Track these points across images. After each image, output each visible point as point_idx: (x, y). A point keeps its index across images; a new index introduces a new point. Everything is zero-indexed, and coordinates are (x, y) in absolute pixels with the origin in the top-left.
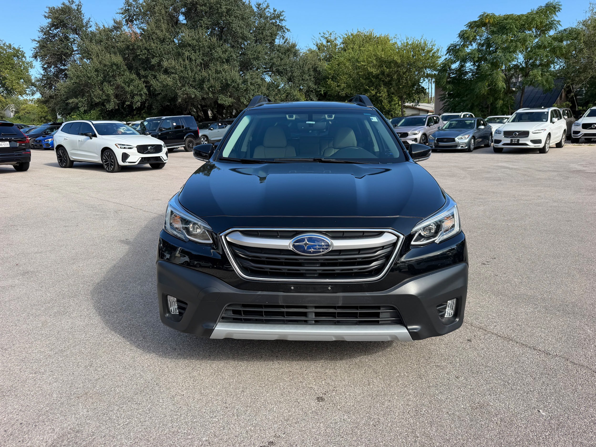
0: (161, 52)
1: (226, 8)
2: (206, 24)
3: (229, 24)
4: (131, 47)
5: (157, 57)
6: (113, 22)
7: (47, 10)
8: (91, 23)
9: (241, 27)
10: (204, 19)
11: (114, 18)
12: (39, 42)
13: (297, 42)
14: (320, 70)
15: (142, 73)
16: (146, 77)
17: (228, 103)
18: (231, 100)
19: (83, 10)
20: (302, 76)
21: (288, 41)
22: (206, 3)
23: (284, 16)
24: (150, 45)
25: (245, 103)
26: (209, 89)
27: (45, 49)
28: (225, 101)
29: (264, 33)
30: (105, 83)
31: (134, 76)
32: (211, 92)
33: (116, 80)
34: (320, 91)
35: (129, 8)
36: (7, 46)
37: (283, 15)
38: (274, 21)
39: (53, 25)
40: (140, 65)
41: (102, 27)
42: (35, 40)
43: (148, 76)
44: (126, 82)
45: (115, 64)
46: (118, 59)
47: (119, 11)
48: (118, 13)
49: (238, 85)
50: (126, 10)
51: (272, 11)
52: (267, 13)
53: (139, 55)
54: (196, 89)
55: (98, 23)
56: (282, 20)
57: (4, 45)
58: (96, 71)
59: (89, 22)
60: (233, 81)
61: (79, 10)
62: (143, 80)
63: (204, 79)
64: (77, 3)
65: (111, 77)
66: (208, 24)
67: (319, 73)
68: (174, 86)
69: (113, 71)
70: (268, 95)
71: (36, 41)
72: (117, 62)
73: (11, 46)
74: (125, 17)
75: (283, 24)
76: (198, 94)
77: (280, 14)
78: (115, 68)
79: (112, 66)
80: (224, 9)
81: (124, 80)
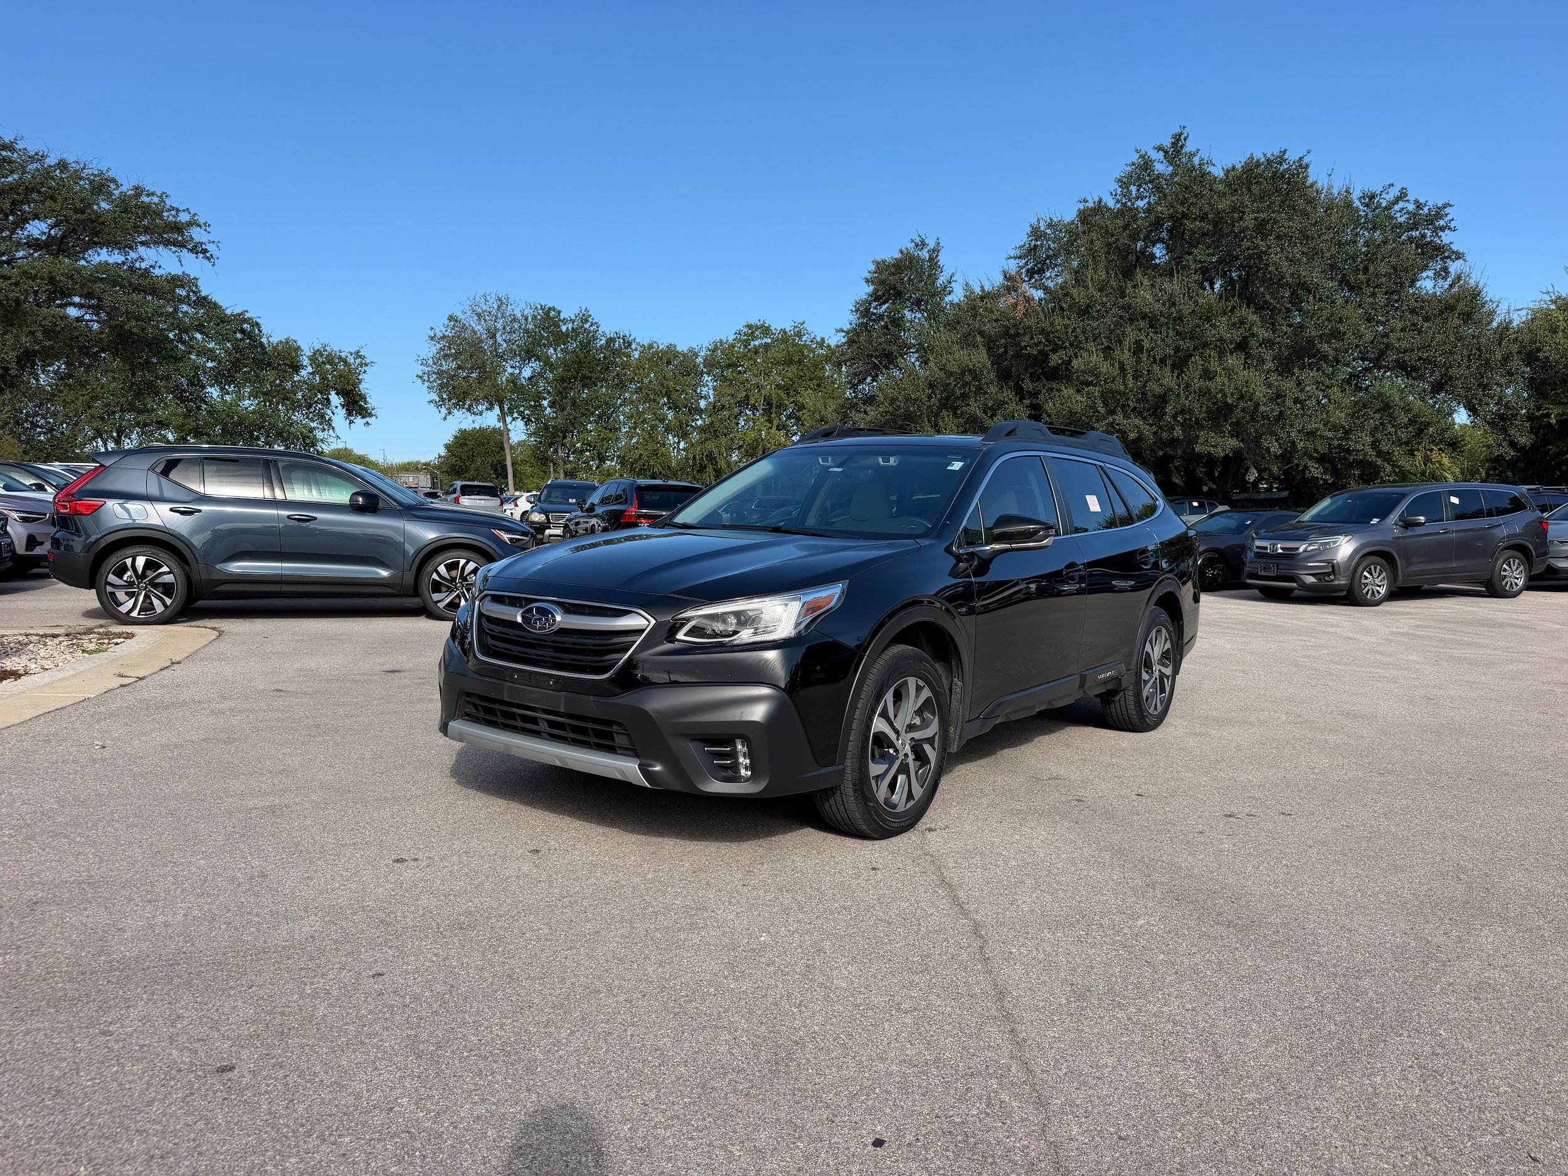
0: (1076, 337)
1: (1256, 219)
2: (1201, 262)
3: (1260, 258)
4: (1012, 332)
5: (1065, 348)
6: (1002, 277)
7: (873, 267)
8: (953, 284)
9: (1292, 261)
10: (1195, 251)
11: (1006, 267)
12: (847, 333)
13: (1481, 285)
14: (1547, 358)
15: (1028, 385)
16: (1035, 394)
17: (1224, 450)
18: (1233, 443)
19: (942, 259)
20: (1482, 377)
21: (1462, 282)
22: (1206, 214)
23: (1449, 217)
24: (1052, 324)
25: (1272, 449)
26: (1175, 417)
27: (855, 346)
28: (1214, 447)
29: (1371, 269)
30: (944, 413)
31: (1008, 394)
32: (1182, 424)
33: (968, 405)
34: (1548, 415)
35: (1039, 243)
36: (817, 343)
37: (1447, 215)
38: (1415, 234)
39: (877, 297)
40: (1026, 369)
41: (978, 290)
42: (841, 330)
43: (1039, 392)
44: (989, 408)
45: (970, 371)
46: (980, 358)
47: (1013, 253)
48: (1011, 258)
49: (1257, 405)
50: (1031, 250)
51: (1411, 207)
52: (1398, 215)
53: (1025, 348)
54: (1144, 418)
55: (971, 283)
56: (1443, 229)
57: (812, 341)
58: (931, 386)
59: (950, 282)
60: (1242, 397)
61: (933, 261)
62: (1027, 402)
63: (1165, 393)
64: (932, 246)
65: (959, 398)
66: (1205, 262)
67: (1546, 365)
68: (1087, 415)
69: (966, 384)
70: (1350, 429)
71: (843, 331)
72: (974, 366)
73: (824, 342)
74: (1026, 264)
75: (1446, 237)
76: (1148, 431)
77: (1438, 213)
78: (968, 378)
79: (963, 374)
80: (1249, 221)
81: (985, 404)
